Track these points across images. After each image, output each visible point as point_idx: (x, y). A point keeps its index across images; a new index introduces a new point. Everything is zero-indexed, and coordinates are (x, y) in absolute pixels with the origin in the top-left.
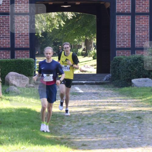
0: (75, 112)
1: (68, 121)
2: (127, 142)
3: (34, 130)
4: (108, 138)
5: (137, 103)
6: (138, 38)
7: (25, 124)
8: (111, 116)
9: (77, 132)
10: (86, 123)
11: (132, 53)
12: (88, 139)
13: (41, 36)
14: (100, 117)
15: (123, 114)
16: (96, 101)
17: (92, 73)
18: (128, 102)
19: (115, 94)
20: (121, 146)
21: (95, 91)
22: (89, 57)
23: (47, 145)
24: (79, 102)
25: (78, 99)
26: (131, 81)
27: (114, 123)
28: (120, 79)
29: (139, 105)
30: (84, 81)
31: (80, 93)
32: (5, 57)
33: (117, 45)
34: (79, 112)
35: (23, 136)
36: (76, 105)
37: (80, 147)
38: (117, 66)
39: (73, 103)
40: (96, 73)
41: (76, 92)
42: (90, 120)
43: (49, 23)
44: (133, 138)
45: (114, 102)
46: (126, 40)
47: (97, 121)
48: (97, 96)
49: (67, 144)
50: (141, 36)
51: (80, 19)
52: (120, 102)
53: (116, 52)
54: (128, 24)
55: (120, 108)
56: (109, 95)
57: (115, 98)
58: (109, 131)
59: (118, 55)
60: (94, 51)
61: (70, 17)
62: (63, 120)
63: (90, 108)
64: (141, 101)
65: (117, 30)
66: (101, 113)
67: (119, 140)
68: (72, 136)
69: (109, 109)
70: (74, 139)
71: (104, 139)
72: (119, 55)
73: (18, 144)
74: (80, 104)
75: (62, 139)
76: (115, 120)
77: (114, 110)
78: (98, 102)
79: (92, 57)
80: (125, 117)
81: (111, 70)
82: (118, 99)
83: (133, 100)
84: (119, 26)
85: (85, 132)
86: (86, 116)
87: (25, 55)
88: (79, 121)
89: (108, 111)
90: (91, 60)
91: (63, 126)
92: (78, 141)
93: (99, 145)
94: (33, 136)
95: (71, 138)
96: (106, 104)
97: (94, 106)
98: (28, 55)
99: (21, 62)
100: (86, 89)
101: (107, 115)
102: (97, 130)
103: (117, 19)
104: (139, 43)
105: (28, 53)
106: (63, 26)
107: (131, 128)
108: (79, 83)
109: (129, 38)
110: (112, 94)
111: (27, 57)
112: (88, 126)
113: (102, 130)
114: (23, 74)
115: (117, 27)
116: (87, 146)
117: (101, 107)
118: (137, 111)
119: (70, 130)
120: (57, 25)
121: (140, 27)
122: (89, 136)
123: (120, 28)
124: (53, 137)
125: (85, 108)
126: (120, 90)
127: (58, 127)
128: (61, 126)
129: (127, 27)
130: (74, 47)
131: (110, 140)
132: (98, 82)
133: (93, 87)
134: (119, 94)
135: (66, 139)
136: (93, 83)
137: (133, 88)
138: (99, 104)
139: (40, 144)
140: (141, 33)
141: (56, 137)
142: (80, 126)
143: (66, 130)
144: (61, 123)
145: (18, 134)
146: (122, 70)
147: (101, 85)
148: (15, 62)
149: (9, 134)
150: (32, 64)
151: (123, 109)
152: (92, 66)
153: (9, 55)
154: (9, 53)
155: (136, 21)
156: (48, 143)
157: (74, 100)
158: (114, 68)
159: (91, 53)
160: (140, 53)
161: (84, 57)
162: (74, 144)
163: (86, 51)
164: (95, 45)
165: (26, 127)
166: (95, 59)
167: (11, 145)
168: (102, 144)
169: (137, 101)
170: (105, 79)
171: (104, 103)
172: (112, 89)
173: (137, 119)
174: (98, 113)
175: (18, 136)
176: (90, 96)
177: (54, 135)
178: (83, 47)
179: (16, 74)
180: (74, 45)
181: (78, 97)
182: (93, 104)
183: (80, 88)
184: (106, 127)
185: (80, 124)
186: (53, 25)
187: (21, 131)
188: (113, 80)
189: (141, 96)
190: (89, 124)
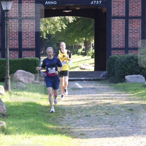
0: (74, 105)
1: (68, 113)
2: (120, 131)
3: (39, 122)
4: (103, 128)
5: (130, 97)
6: (131, 39)
7: (31, 116)
8: (107, 108)
9: (76, 123)
10: (84, 115)
11: (125, 53)
12: (86, 129)
13: (45, 38)
14: (97, 109)
15: (116, 107)
16: (93, 95)
17: (90, 71)
18: (122, 96)
19: (111, 89)
20: (115, 135)
21: (92, 86)
22: (88, 56)
23: (50, 134)
24: (78, 96)
25: (78, 94)
26: (124, 78)
27: (109, 115)
28: (115, 75)
29: (131, 99)
30: (84, 77)
31: (79, 88)
32: (14, 56)
33: (113, 45)
34: (78, 105)
35: (29, 126)
36: (76, 99)
37: (79, 136)
38: (112, 64)
39: (74, 97)
40: (93, 70)
41: (76, 87)
42: (88, 112)
43: (52, 26)
44: (125, 128)
45: (109, 96)
46: (121, 41)
47: (94, 113)
48: (95, 91)
49: (67, 133)
50: (133, 37)
51: (80, 22)
52: (115, 96)
53: (112, 52)
54: (122, 27)
55: (114, 101)
56: (105, 90)
57: (110, 93)
58: (104, 121)
59: (113, 54)
60: (92, 51)
61: (71, 20)
62: (64, 112)
63: (88, 102)
64: (133, 95)
65: (112, 32)
66: (98, 106)
67: (113, 129)
68: (72, 126)
69: (105, 103)
70: (73, 129)
71: (100, 129)
72: (115, 54)
73: (24, 134)
74: (79, 98)
75: (63, 129)
76: (110, 112)
77: (109, 104)
78: (96, 96)
79: (91, 56)
80: (119, 110)
81: (107, 68)
82: (113, 94)
83: (126, 95)
84: (114, 28)
85: (84, 122)
86: (85, 108)
87: (31, 55)
88: (78, 113)
89: (104, 104)
90: (89, 59)
91: (64, 117)
92: (77, 131)
93: (95, 134)
94: (37, 126)
95: (71, 128)
96: (102, 98)
97: (92, 99)
98: (34, 55)
99: (28, 61)
100: (85, 84)
101: (102, 108)
102: (94, 121)
103: (113, 22)
104: (132, 43)
105: (34, 53)
106: (65, 28)
107: (124, 119)
108: (78, 79)
109: (123, 39)
110: (107, 89)
111: (33, 56)
112: (86, 118)
113: (99, 121)
114: (30, 72)
115: (113, 30)
116: (85, 135)
117: (97, 101)
118: (130, 104)
119: (71, 121)
120: (59, 28)
121: (133, 29)
122: (87, 127)
123: (115, 30)
124: (55, 127)
125: (84, 101)
126: (115, 85)
127: (60, 118)
128: (62, 118)
129: (121, 30)
130: (74, 47)
131: (106, 130)
132: (96, 78)
133: (91, 83)
134: (114, 89)
135: (66, 129)
136: (91, 79)
137: (126, 84)
138: (96, 98)
139: (43, 133)
140: (134, 34)
141: (58, 127)
142: (79, 118)
143: (67, 121)
144: (62, 115)
145: (25, 125)
146: (116, 68)
147: (98, 81)
148: (23, 61)
149: (17, 125)
150: (37, 62)
151: (117, 102)
152: (90, 64)
153: (17, 55)
154: (17, 53)
155: (129, 24)
156: (50, 133)
157: (74, 94)
158: (110, 66)
159: (90, 53)
160: (133, 53)
161: (84, 56)
162: (74, 133)
163: (86, 51)
164: (93, 45)
165: (31, 119)
166: (93, 58)
167: (18, 134)
168: (98, 133)
169: (130, 95)
170: (102, 76)
171: (101, 97)
172: (108, 85)
173: (129, 111)
174: (95, 106)
175: (24, 127)
176: (89, 91)
177: (56, 126)
178: (83, 47)
179: (23, 72)
180: (74, 46)
181: (78, 92)
182: (91, 98)
183: (79, 84)
184: (102, 119)
185: (79, 116)
186: (56, 28)
187: (27, 122)
188: (109, 77)
189: (133, 91)
190: (87, 116)
